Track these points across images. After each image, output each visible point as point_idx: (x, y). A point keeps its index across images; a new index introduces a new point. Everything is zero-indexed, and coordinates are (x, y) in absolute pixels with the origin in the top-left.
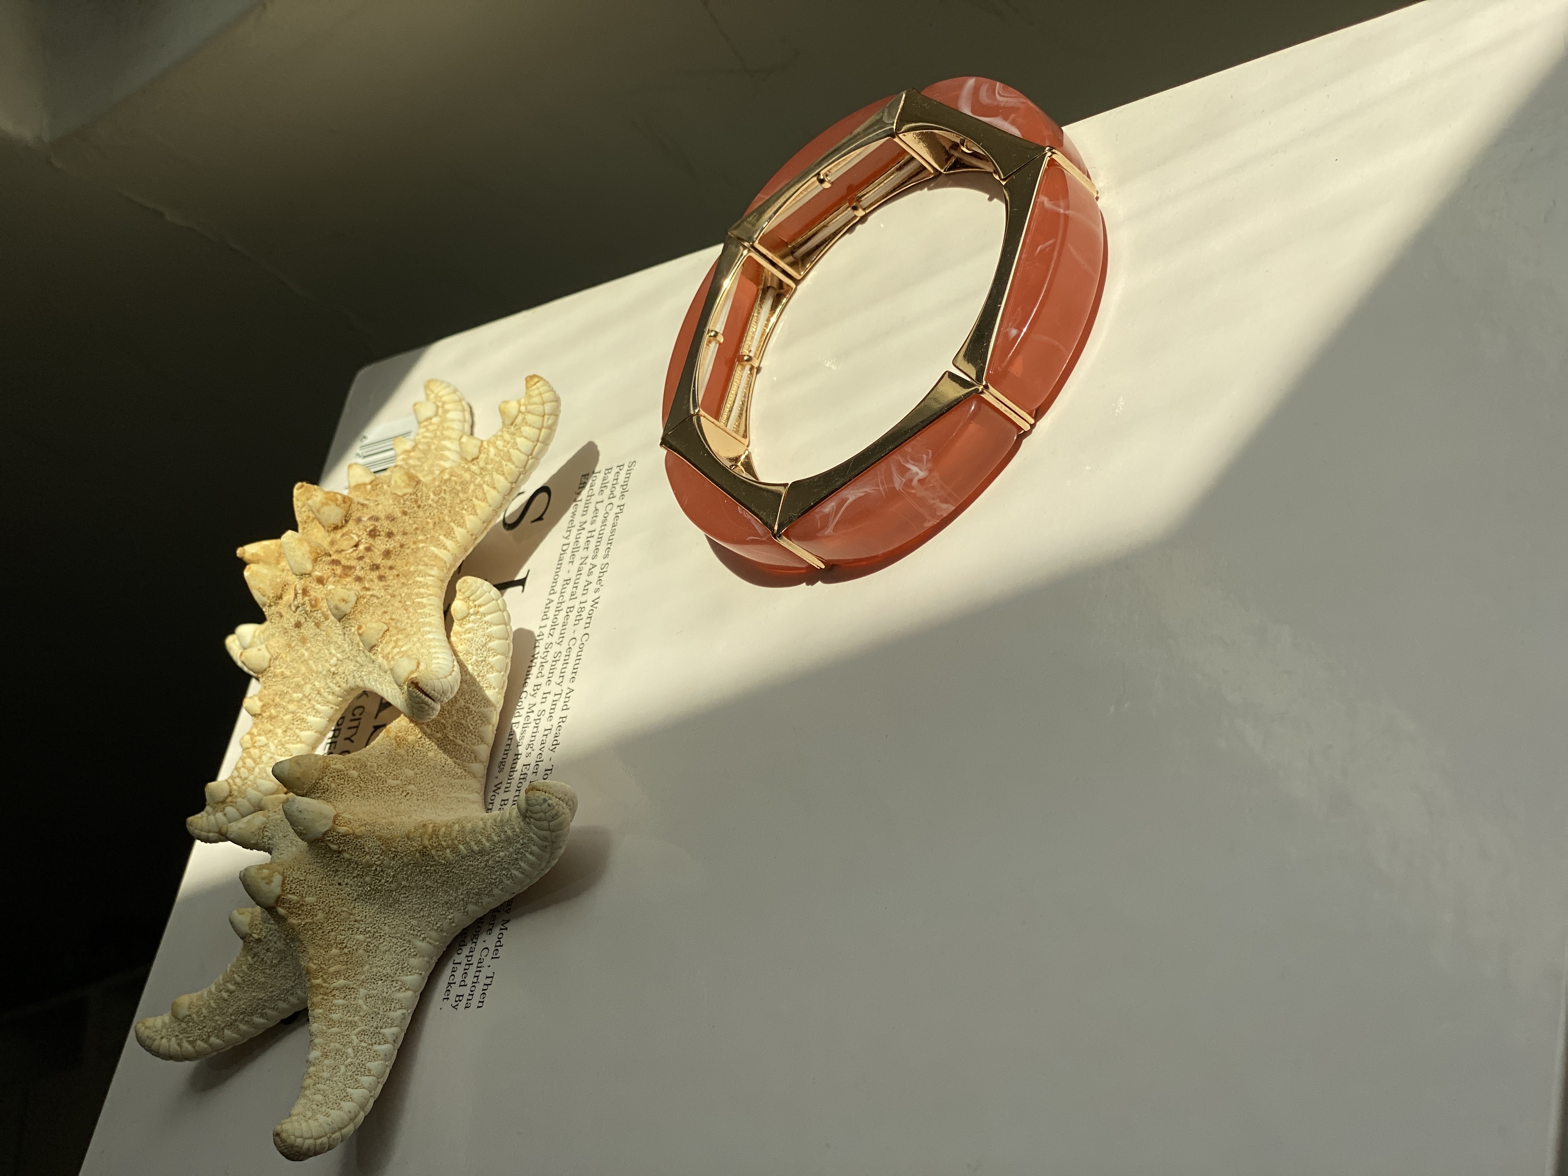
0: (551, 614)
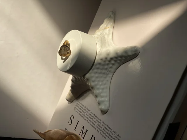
0: (84, 117)
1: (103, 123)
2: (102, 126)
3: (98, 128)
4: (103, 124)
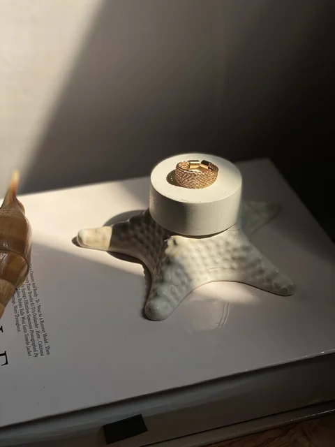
3: (20, 305)
4: (36, 310)
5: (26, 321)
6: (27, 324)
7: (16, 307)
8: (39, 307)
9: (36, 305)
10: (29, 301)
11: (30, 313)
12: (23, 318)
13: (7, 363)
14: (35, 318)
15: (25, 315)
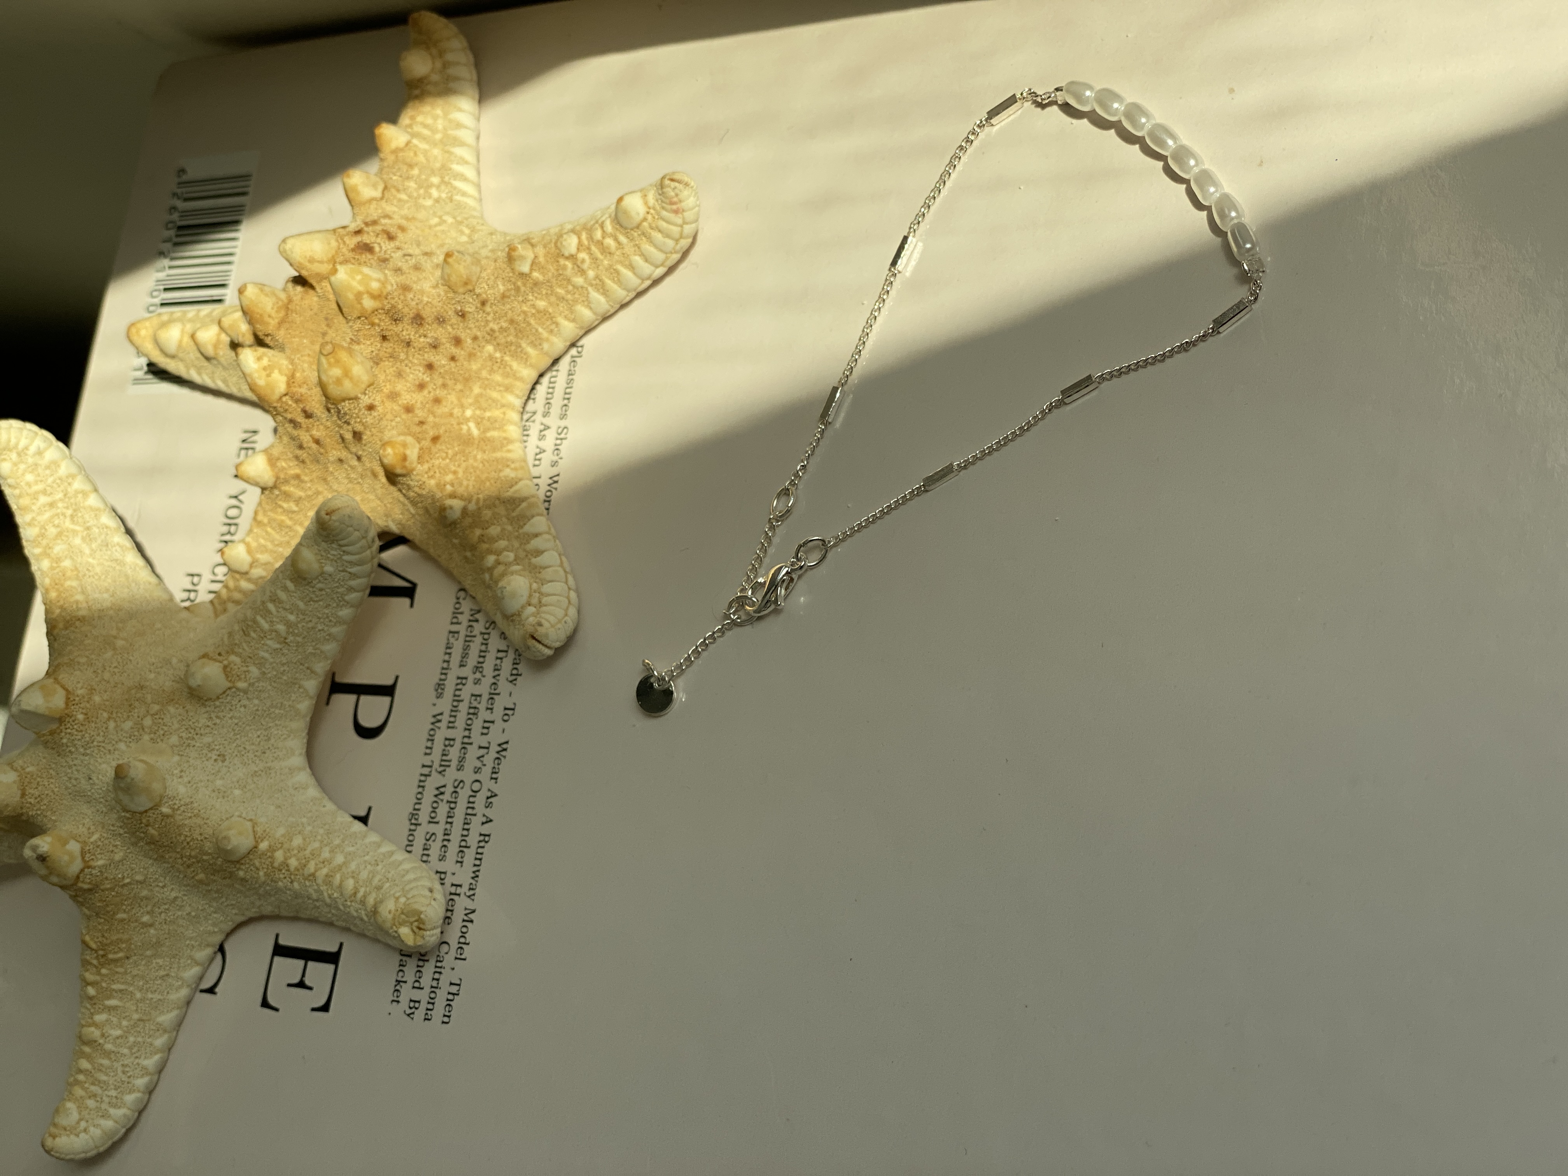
1: (494, 748)
2: (473, 752)
3: (455, 710)
4: (489, 760)
5: (443, 809)
6: (439, 829)
7: (437, 719)
8: (503, 747)
9: (495, 736)
10: (482, 706)
11: (468, 775)
12: (440, 791)
13: (325, 1008)
14: (471, 805)
15: (452, 774)
